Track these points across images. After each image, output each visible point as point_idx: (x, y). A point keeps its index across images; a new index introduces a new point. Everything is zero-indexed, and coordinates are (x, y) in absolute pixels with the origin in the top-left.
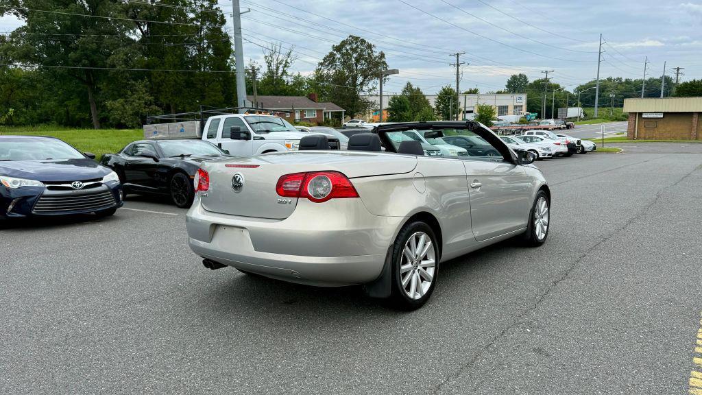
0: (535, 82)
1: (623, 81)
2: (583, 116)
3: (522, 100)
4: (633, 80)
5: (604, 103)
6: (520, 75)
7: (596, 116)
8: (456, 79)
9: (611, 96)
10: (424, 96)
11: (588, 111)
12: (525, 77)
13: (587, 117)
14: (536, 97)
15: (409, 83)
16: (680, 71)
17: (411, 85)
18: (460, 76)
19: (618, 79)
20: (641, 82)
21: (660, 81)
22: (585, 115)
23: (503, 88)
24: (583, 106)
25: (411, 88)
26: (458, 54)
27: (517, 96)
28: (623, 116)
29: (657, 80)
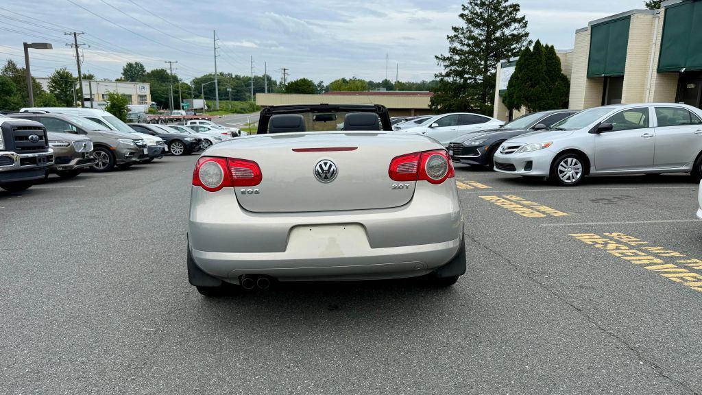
0: (152, 72)
1: (234, 76)
2: (206, 108)
3: (145, 89)
4: (241, 77)
5: (224, 96)
6: (136, 64)
7: (218, 108)
8: (76, 62)
9: (228, 90)
10: (33, 78)
11: (210, 103)
12: (142, 66)
13: (210, 109)
14: (157, 87)
15: (10, 62)
16: (286, 71)
17: (13, 65)
18: (81, 58)
19: (229, 74)
20: (250, 79)
21: (263, 79)
22: (209, 107)
23: (120, 76)
24: (205, 98)
25: (15, 68)
26: (75, 34)
27: (139, 85)
28: (241, 109)
29: (260, 78)
